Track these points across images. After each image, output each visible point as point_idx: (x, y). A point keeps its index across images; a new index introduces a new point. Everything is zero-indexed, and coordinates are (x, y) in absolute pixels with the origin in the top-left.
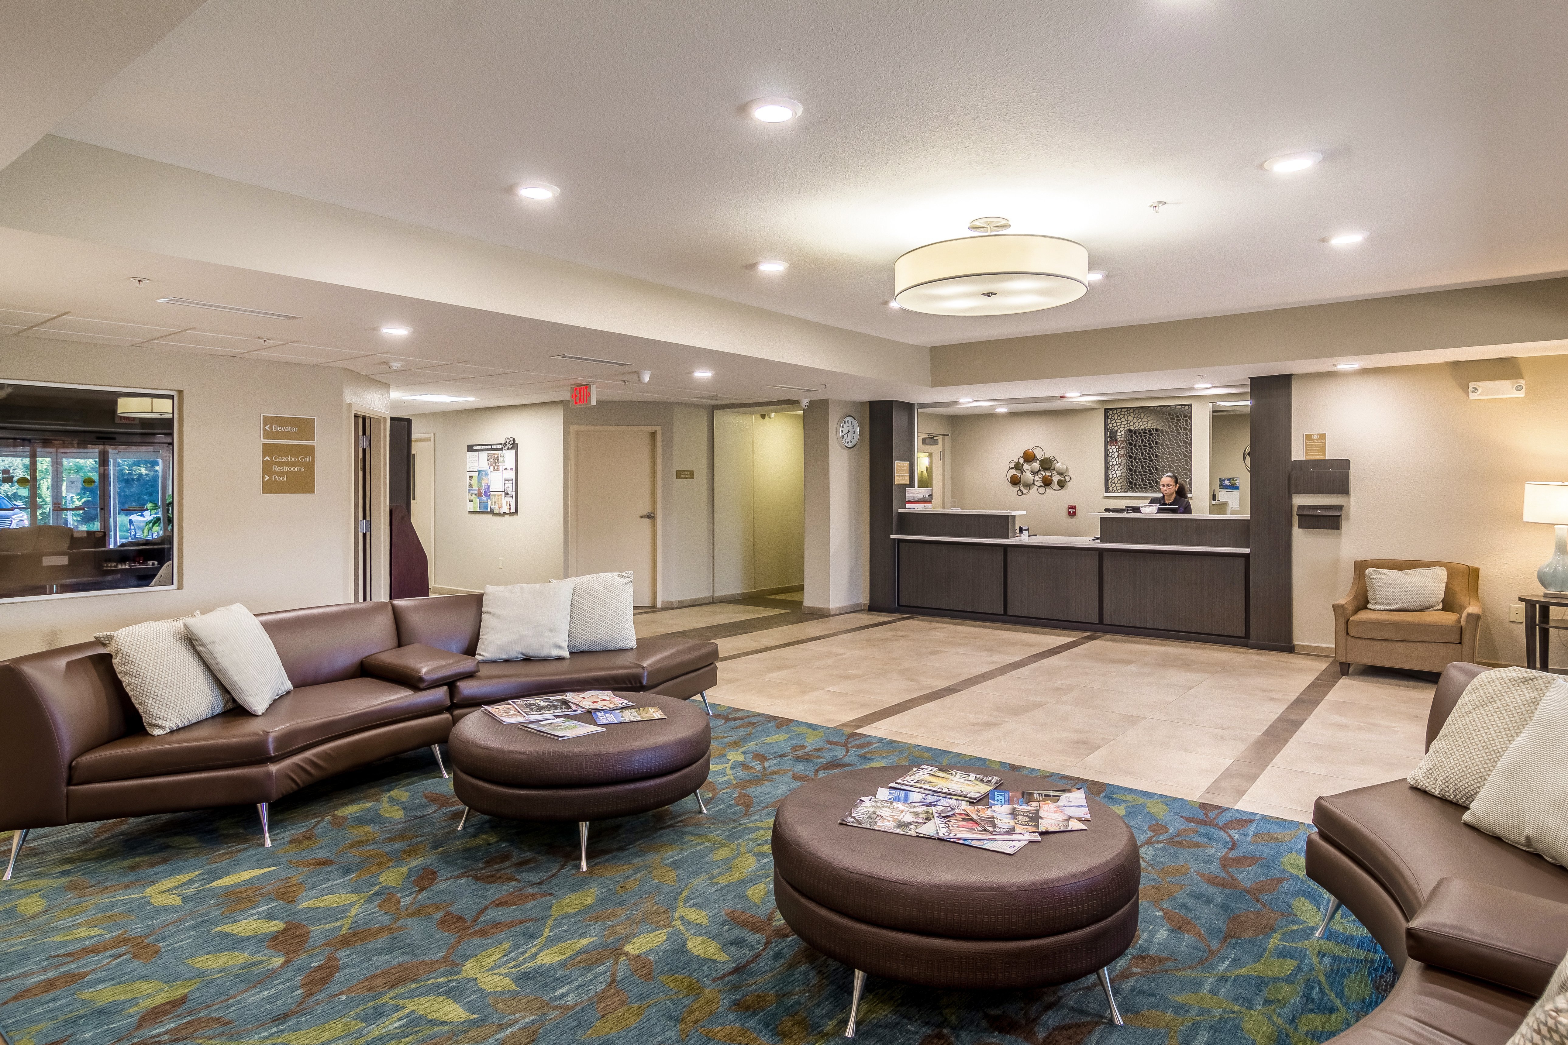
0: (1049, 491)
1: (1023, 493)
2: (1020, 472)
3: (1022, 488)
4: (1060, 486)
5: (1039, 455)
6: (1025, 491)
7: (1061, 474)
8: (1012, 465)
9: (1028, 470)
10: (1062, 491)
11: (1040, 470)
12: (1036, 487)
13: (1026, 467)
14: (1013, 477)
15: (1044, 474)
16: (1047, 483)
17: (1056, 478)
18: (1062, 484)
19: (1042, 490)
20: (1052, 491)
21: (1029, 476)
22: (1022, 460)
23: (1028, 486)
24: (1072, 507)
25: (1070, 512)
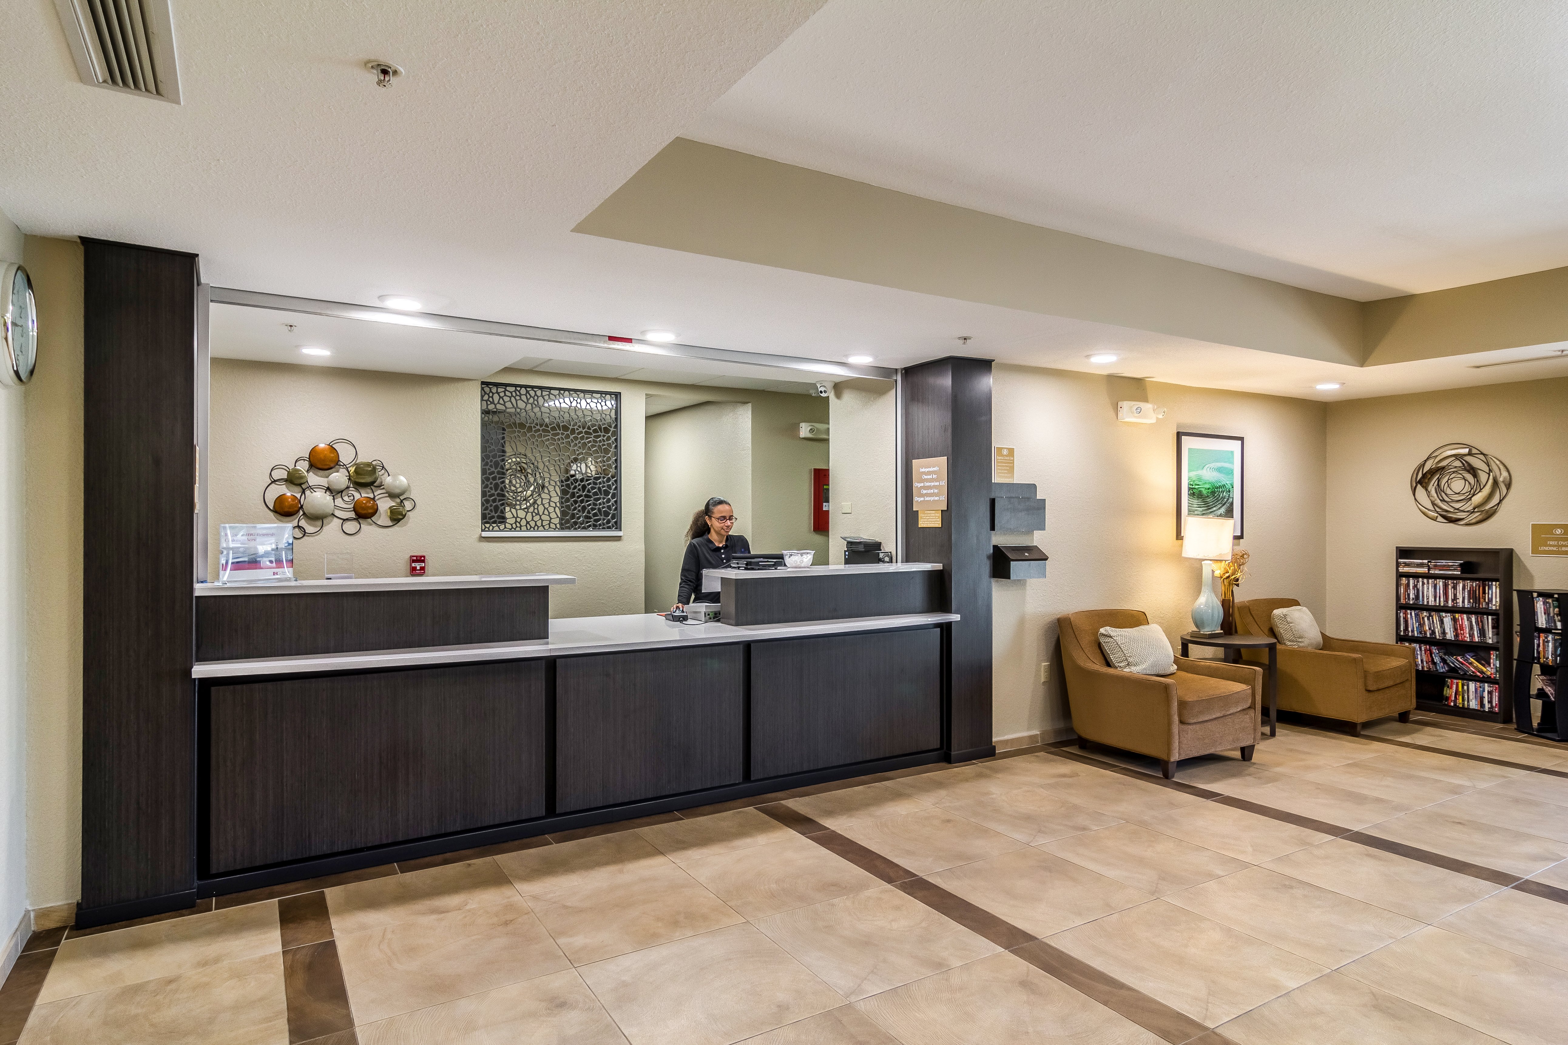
0: (367, 528)
1: (305, 533)
2: (298, 489)
3: (303, 523)
4: (392, 519)
5: (346, 455)
6: (310, 529)
7: (392, 496)
8: (283, 474)
9: (319, 487)
10: (396, 528)
11: (348, 488)
12: (336, 522)
13: (313, 479)
14: (280, 499)
15: (357, 496)
16: (364, 513)
17: (385, 505)
18: (397, 517)
19: (351, 527)
20: (374, 528)
21: (318, 499)
22: (303, 466)
23: (319, 518)
24: (420, 559)
25: (414, 569)
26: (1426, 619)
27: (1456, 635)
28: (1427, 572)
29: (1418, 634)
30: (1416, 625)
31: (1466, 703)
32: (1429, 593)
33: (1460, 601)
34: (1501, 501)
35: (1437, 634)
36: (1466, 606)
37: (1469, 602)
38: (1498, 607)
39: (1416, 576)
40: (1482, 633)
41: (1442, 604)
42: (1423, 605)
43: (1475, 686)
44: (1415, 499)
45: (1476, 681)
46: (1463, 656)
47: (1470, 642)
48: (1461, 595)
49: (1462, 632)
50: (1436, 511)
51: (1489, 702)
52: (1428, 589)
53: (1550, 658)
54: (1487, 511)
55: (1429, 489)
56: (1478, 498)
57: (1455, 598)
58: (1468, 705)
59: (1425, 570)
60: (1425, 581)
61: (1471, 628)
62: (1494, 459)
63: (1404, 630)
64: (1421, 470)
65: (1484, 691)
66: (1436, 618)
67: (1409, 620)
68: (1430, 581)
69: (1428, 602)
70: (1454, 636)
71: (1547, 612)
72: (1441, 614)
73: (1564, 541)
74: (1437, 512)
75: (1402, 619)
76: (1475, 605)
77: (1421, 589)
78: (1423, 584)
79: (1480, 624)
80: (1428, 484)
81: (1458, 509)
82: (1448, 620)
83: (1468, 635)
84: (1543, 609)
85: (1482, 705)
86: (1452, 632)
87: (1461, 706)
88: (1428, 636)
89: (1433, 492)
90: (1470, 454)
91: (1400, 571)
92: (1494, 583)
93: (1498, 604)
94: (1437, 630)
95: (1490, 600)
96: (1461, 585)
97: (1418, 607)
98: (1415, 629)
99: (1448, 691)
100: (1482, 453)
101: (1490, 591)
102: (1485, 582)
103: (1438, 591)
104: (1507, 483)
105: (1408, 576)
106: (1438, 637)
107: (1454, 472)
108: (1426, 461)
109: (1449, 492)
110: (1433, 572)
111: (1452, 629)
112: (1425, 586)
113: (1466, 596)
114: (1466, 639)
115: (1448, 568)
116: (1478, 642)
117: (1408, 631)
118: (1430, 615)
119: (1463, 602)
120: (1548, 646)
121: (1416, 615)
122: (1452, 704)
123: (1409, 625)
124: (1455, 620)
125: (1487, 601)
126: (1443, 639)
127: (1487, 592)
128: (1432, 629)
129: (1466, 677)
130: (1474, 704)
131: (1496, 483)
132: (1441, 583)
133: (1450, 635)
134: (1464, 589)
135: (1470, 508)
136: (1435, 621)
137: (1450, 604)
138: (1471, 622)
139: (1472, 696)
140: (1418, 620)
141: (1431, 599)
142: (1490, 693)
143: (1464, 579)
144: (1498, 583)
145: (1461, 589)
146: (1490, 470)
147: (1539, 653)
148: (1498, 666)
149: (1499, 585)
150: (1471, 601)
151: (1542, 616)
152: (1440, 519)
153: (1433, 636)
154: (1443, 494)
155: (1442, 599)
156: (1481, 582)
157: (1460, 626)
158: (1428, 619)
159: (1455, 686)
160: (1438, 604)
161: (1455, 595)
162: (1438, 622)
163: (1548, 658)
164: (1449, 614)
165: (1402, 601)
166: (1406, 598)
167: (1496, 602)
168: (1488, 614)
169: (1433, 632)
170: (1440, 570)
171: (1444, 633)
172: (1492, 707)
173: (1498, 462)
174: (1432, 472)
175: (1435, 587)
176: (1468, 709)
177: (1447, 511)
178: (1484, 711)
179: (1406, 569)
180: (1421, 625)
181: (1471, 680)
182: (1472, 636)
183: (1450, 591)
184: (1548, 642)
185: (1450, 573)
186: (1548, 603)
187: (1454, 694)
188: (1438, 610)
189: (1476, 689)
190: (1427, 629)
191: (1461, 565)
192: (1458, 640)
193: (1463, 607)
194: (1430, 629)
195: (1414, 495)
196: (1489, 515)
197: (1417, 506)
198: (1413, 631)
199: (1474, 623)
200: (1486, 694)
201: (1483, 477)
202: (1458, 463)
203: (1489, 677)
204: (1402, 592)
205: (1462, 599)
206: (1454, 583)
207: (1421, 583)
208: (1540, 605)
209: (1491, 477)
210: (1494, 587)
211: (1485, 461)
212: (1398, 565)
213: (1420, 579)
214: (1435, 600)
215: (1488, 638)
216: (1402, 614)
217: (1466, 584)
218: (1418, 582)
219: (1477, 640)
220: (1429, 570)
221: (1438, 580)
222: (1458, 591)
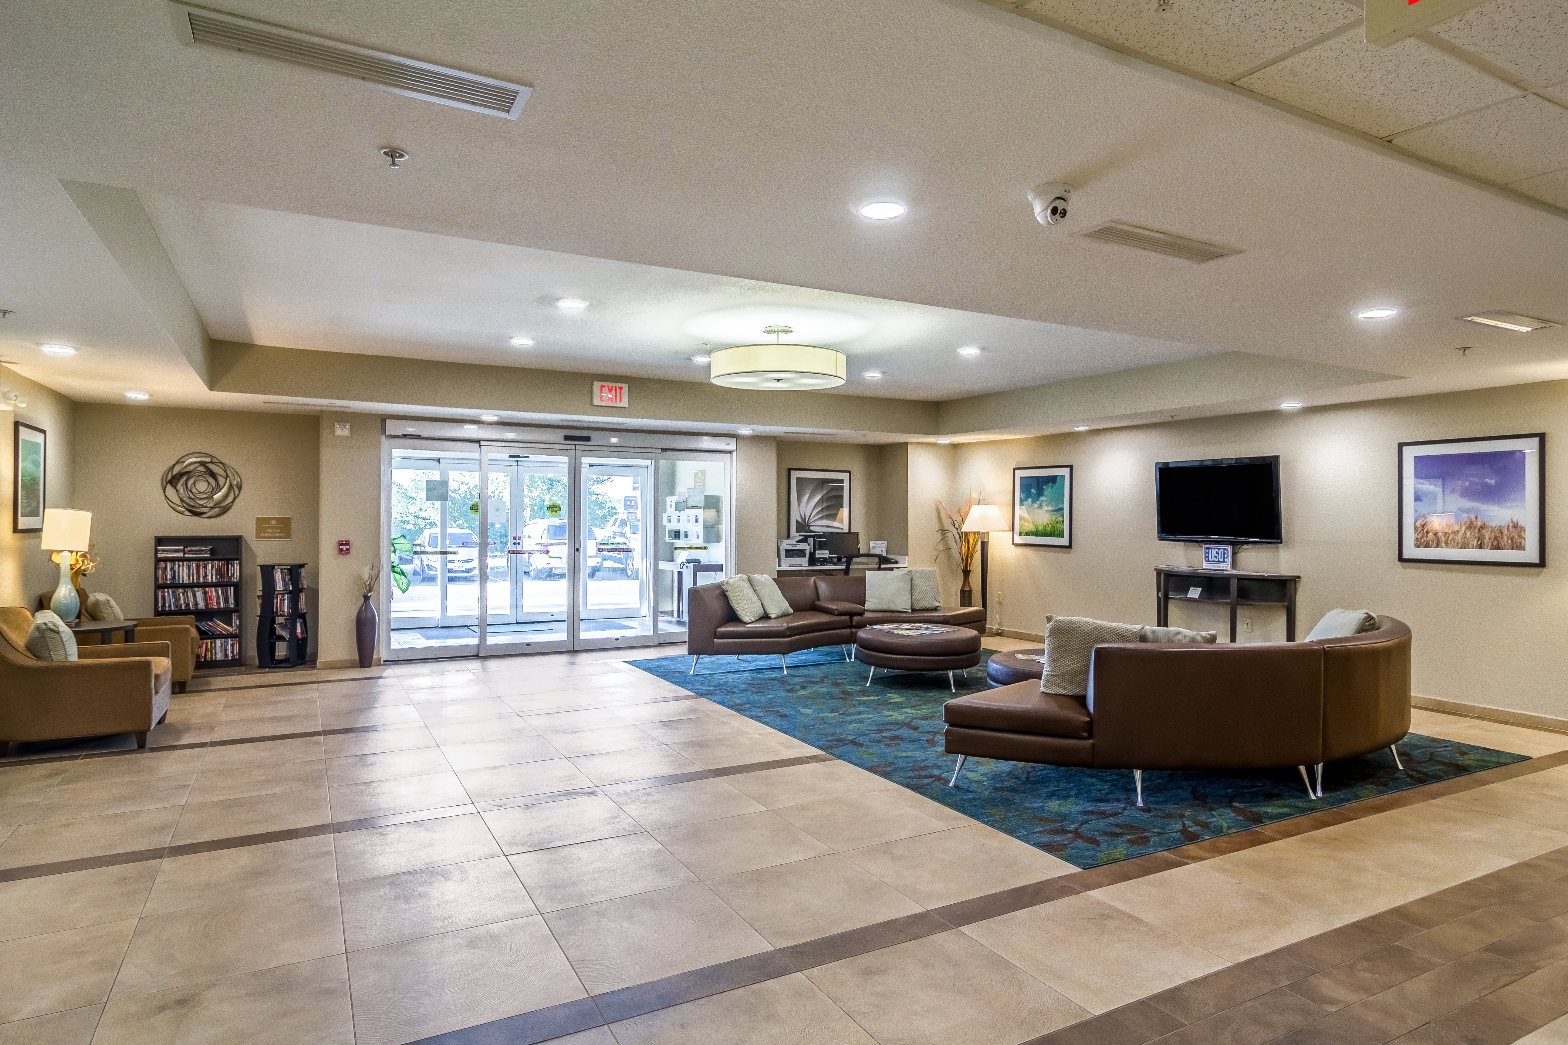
26: (181, 595)
27: (207, 605)
28: (183, 556)
29: (174, 607)
30: (173, 600)
31: (214, 656)
32: (184, 574)
33: (209, 577)
34: (235, 499)
35: (191, 606)
36: (214, 581)
37: (216, 577)
38: (238, 580)
39: (172, 560)
40: (226, 601)
41: (195, 582)
42: (179, 583)
43: (221, 642)
44: (166, 496)
45: (221, 638)
46: (211, 620)
47: (217, 608)
48: (210, 573)
49: (211, 602)
50: (183, 506)
51: (231, 652)
52: (183, 570)
53: (286, 610)
54: (224, 507)
55: (177, 488)
56: (218, 496)
57: (206, 576)
58: (215, 658)
59: (181, 555)
60: (181, 563)
61: (218, 598)
62: (231, 469)
63: (162, 606)
64: (170, 472)
65: (228, 644)
66: (190, 594)
67: (166, 597)
68: (185, 563)
69: (183, 581)
70: (205, 606)
71: (283, 579)
72: (194, 589)
73: (277, 529)
74: (185, 507)
75: (160, 597)
76: (221, 580)
77: (177, 570)
78: (179, 566)
79: (225, 594)
80: (177, 483)
81: (201, 505)
82: (199, 594)
83: (215, 604)
84: (281, 577)
85: (226, 655)
86: (203, 603)
87: (210, 660)
88: (183, 608)
89: (181, 491)
90: (212, 462)
91: (159, 556)
92: (235, 562)
93: (238, 578)
94: (190, 603)
95: (233, 575)
96: (210, 565)
97: (175, 586)
98: (172, 604)
99: (200, 650)
100: (221, 463)
101: (232, 568)
102: (228, 561)
103: (191, 571)
104: (239, 485)
105: (165, 560)
106: (191, 608)
107: (199, 476)
108: (174, 465)
109: (194, 490)
110: (187, 556)
111: (203, 601)
112: (181, 568)
113: (214, 573)
114: (214, 607)
115: (200, 552)
116: (224, 608)
117: (166, 607)
118: (185, 591)
119: (212, 578)
120: (284, 603)
121: (173, 592)
122: (203, 660)
123: (167, 601)
124: (205, 593)
125: (230, 576)
126: (196, 609)
127: (230, 569)
128: (187, 602)
129: (213, 636)
130: (219, 656)
131: (231, 486)
132: (194, 565)
133: (202, 605)
134: (212, 567)
135: (211, 505)
136: (189, 596)
137: (201, 580)
138: (218, 593)
139: (218, 650)
140: (174, 597)
141: (186, 578)
142: (232, 645)
143: (212, 560)
144: (238, 561)
145: (210, 568)
146: (227, 475)
147: (277, 608)
148: (238, 624)
149: (239, 563)
150: (218, 576)
151: (279, 582)
152: (187, 513)
153: (188, 608)
154: (189, 492)
155: (195, 578)
156: (226, 561)
157: (209, 598)
158: (183, 595)
159: (205, 645)
160: (191, 582)
161: (206, 573)
162: (192, 596)
163: (284, 611)
164: (201, 589)
165: (160, 582)
166: (164, 579)
167: (237, 575)
168: (230, 586)
169: (187, 605)
170: (194, 554)
171: (196, 604)
172: (234, 655)
173: (232, 470)
174: (181, 475)
175: (189, 568)
176: (216, 661)
177: (193, 507)
178: (228, 660)
179: (164, 555)
180: (177, 600)
181: (218, 638)
182: (219, 603)
183: (201, 570)
184: (284, 600)
185: (202, 555)
186: (284, 572)
187: (204, 652)
188: (191, 586)
189: (221, 644)
190: (182, 602)
191: (209, 550)
192: (208, 609)
193: (212, 582)
194: (185, 602)
195: (164, 492)
196: (225, 510)
197: (167, 502)
198: (170, 606)
199: (220, 594)
200: (229, 647)
201: (221, 481)
202: (202, 469)
203: (231, 633)
204: (160, 574)
205: (211, 576)
206: (204, 564)
207: (177, 566)
208: (278, 575)
209: (228, 481)
210: (235, 565)
211: (224, 469)
212: (156, 551)
213: (177, 562)
214: (189, 578)
215: (230, 603)
216: (160, 593)
217: (214, 564)
218: (175, 564)
219: (222, 606)
220: (184, 555)
221: (191, 562)
222: (208, 570)
